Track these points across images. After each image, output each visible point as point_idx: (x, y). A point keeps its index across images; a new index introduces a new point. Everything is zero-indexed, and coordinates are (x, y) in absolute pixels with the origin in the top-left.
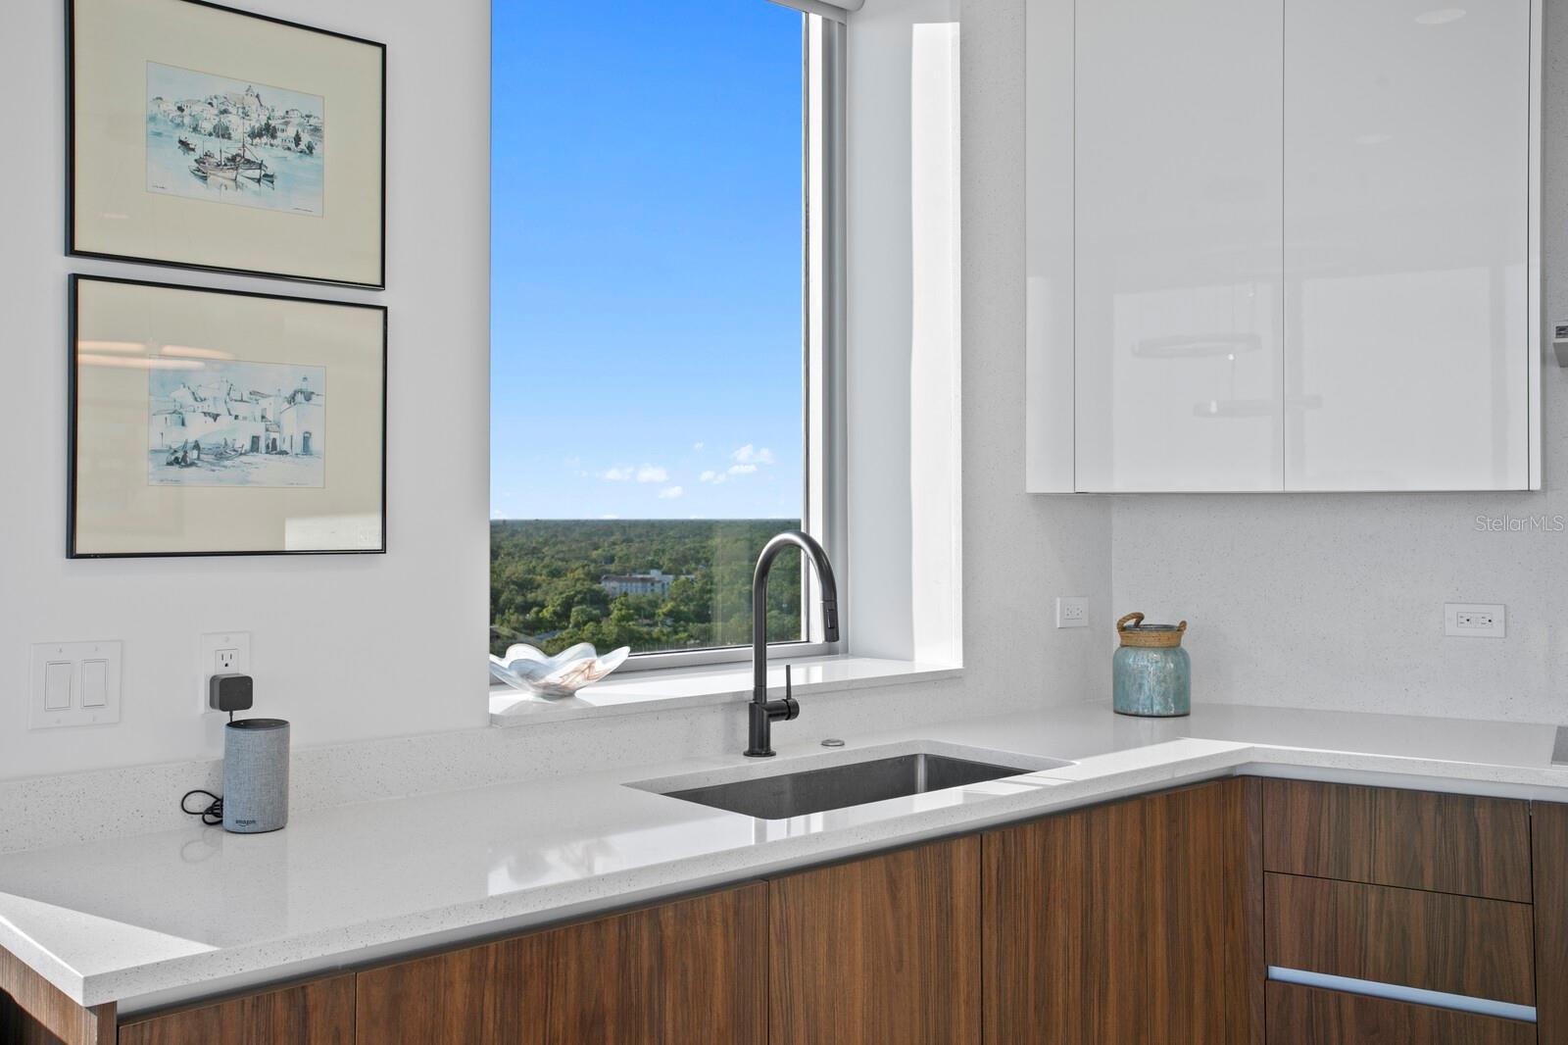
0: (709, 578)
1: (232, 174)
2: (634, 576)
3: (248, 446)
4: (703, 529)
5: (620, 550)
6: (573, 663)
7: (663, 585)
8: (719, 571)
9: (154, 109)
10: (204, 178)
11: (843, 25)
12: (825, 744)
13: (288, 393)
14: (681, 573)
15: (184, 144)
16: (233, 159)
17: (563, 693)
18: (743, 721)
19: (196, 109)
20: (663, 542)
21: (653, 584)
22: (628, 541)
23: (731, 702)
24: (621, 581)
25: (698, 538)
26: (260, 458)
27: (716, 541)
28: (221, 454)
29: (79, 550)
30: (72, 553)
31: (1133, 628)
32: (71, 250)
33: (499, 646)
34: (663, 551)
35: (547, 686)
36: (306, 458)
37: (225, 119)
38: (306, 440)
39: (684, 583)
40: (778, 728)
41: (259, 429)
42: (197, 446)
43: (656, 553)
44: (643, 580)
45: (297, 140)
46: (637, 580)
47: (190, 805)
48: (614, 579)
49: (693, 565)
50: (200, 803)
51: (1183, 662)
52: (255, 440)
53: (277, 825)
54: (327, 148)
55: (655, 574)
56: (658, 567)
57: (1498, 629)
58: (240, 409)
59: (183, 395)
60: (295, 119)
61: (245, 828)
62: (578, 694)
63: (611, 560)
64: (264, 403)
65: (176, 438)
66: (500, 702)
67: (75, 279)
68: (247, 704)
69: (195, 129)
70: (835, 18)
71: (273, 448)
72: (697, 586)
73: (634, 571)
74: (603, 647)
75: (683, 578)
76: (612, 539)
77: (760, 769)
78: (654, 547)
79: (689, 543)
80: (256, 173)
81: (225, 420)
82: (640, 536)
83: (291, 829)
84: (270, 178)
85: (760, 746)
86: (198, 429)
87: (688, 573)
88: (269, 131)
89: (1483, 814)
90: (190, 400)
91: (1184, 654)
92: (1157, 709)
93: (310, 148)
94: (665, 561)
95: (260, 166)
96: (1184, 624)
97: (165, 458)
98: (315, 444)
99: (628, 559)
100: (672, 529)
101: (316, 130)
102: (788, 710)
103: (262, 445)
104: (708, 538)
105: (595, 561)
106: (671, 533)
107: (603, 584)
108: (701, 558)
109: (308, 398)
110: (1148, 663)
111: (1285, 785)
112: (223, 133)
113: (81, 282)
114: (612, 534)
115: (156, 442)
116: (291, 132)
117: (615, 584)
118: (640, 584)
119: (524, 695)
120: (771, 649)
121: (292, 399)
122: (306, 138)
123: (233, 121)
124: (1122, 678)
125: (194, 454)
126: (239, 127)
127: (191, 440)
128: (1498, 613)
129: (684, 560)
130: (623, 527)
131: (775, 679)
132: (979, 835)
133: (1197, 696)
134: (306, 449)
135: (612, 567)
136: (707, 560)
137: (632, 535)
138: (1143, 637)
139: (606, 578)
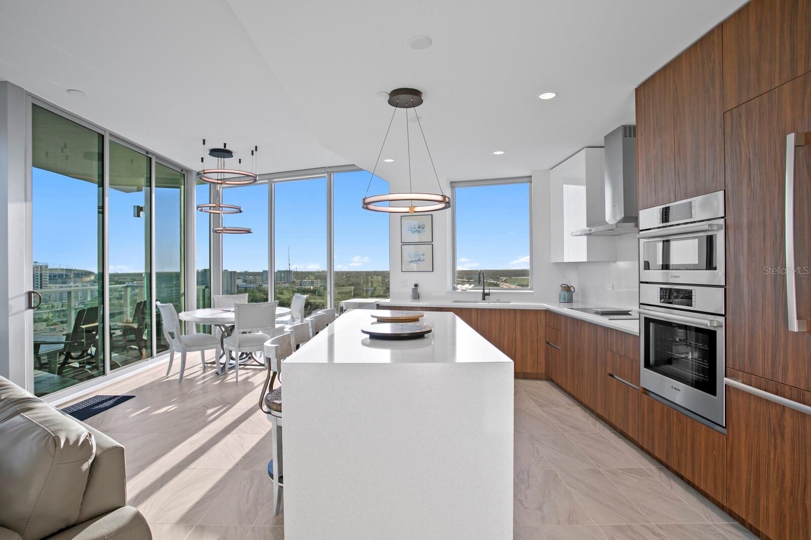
23: (482, 293)
26: (419, 261)
35: (462, 289)
38: (424, 259)
51: (571, 294)
54: (425, 228)
59: (411, 255)
64: (419, 256)
67: (402, 246)
68: (417, 287)
69: (413, 229)
84: (420, 232)
85: (484, 299)
88: (420, 227)
102: (488, 294)
109: (425, 254)
110: (563, 293)
116: (422, 226)
121: (422, 255)
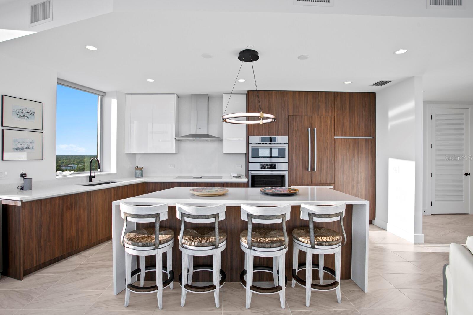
0: (84, 166)
1: (23, 117)
2: (68, 166)
3: (25, 148)
4: (83, 157)
5: (65, 161)
6: (67, 173)
7: (75, 168)
8: (86, 164)
9: (13, 110)
10: (20, 118)
11: (103, 97)
12: (99, 181)
13: (30, 142)
14: (79, 165)
15: (17, 114)
16: (23, 116)
17: (65, 176)
18: (89, 179)
19: (19, 110)
20: (75, 159)
21: (72, 167)
22: (67, 159)
23: (87, 177)
24: (65, 167)
25: (82, 159)
26: (27, 149)
27: (85, 159)
28: (22, 149)
29: (4, 160)
30: (2, 160)
31: (137, 168)
32: (2, 126)
33: (57, 171)
34: (75, 161)
35: (63, 175)
36: (32, 149)
37: (22, 111)
38: (33, 147)
39: (79, 167)
40: (93, 179)
41: (27, 146)
42: (19, 148)
43: (73, 161)
44: (70, 166)
45: (32, 114)
46: (69, 166)
47: (19, 188)
48: (64, 166)
49: (81, 163)
50: (20, 188)
51: (142, 172)
52: (26, 147)
53: (31, 190)
54: (36, 115)
55: (73, 165)
56: (74, 164)
57: (174, 167)
58: (24, 144)
59: (17, 142)
60: (31, 111)
61: (27, 190)
62: (67, 176)
63: (63, 163)
64: (27, 143)
65: (16, 147)
66: (57, 177)
67: (3, 130)
68: (26, 176)
69: (19, 112)
70: (102, 97)
71: (28, 148)
72: (82, 167)
73: (68, 165)
74: (70, 171)
75: (79, 166)
76: (64, 159)
77: (91, 183)
78: (73, 160)
79: (80, 159)
80: (26, 117)
81: (22, 145)
82: (70, 158)
83: (32, 190)
84: (28, 118)
85: (91, 181)
86: (19, 146)
87: (80, 165)
88: (28, 113)
89: (167, 184)
90: (18, 143)
91: (142, 171)
92: (139, 176)
93: (33, 114)
94: (75, 163)
95: (27, 117)
96: (143, 167)
97: (14, 149)
98: (34, 148)
99: (67, 163)
100: (76, 157)
101: (34, 112)
102: (94, 177)
103: (27, 148)
104: (84, 158)
105: (59, 163)
106: (76, 158)
107: (61, 167)
108: (83, 162)
109: (33, 142)
110: (138, 172)
111: (150, 183)
112: (22, 113)
113: (4, 130)
114: (63, 158)
115: (14, 148)
116: (31, 113)
117: (64, 167)
118: (70, 167)
119: (60, 176)
120: (92, 171)
121: (31, 143)
122: (33, 113)
123: (23, 111)
124: (136, 174)
125: (18, 149)
126: (24, 112)
127: (18, 147)
128: (174, 165)
129: (79, 162)
130: (66, 157)
131: (93, 174)
132: (115, 188)
133: (144, 175)
134: (33, 148)
135: (63, 164)
136: (84, 163)
137: (68, 158)
138: (138, 169)
139: (62, 166)
